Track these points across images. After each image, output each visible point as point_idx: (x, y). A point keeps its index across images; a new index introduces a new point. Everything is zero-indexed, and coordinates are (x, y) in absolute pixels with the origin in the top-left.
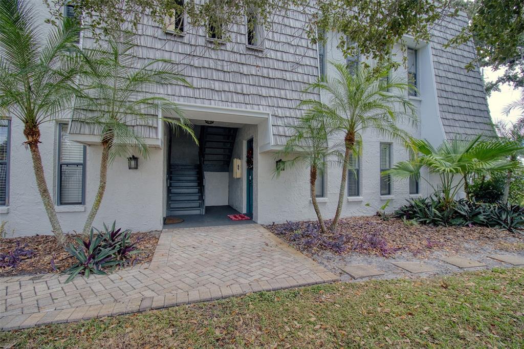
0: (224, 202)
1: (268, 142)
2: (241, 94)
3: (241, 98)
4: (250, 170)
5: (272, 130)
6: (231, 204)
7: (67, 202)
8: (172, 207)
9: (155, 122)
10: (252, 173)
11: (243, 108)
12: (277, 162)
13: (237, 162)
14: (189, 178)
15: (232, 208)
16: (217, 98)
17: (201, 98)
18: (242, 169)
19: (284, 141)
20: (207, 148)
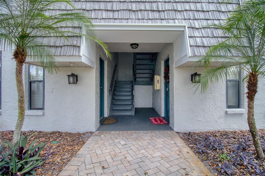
0: (149, 105)
1: (185, 54)
2: (157, 11)
3: (156, 15)
4: (167, 83)
5: (189, 42)
6: (154, 107)
7: (36, 107)
8: (113, 109)
9: (79, 42)
10: (169, 85)
11: (159, 23)
12: (192, 75)
13: (157, 78)
14: (127, 90)
15: (154, 110)
16: (134, 17)
17: (119, 19)
18: (161, 83)
19: (203, 52)
20: (137, 69)
